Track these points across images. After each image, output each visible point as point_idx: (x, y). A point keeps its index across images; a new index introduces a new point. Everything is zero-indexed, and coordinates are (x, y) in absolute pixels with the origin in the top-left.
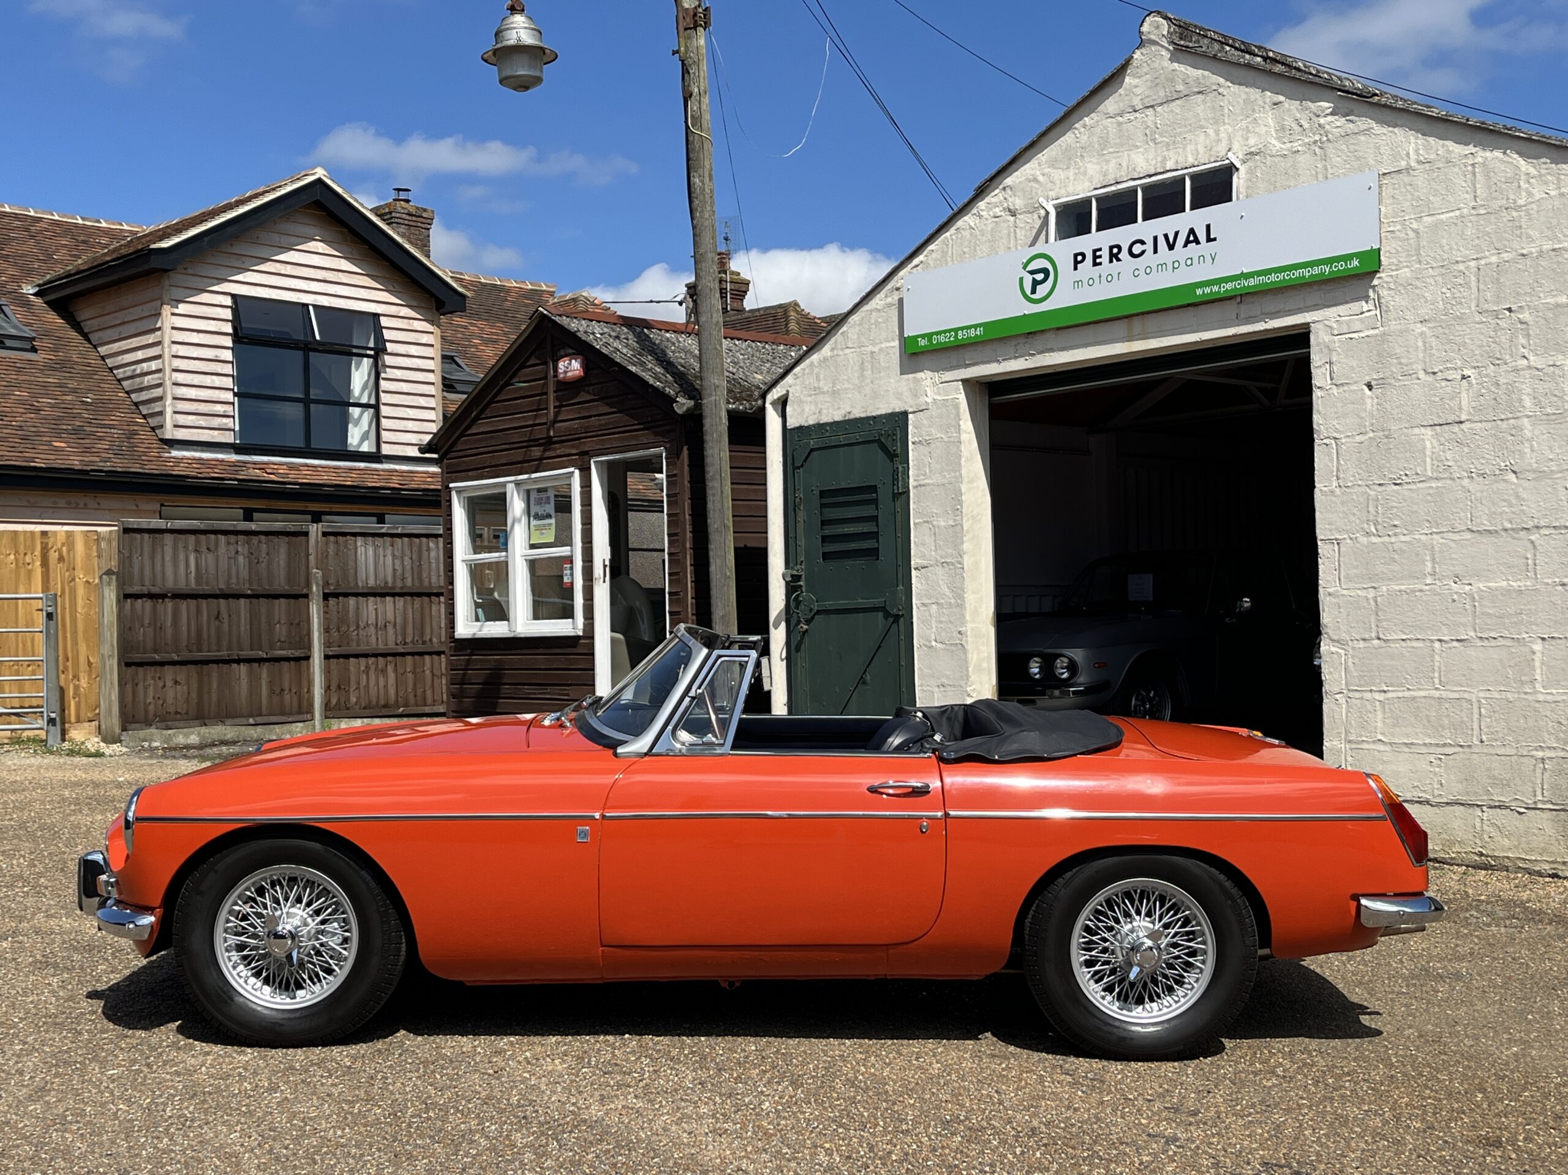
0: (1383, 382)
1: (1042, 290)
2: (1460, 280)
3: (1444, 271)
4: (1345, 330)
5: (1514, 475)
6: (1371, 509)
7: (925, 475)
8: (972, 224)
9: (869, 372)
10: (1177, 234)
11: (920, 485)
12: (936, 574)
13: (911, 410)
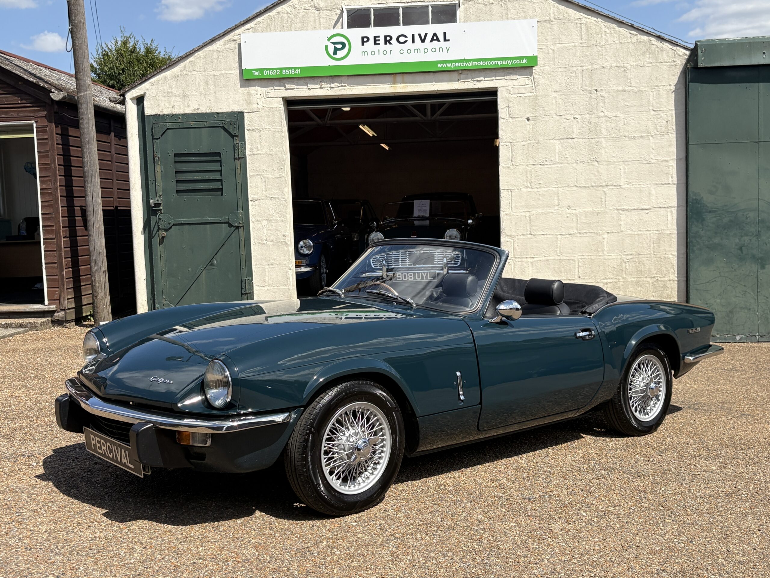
0: (535, 118)
1: (340, 54)
2: (574, 75)
3: (566, 70)
4: (516, 92)
5: (596, 163)
6: (528, 176)
7: (257, 148)
8: (289, 11)
9: (212, 87)
10: (426, 35)
11: (254, 154)
12: (266, 204)
13: (246, 111)
